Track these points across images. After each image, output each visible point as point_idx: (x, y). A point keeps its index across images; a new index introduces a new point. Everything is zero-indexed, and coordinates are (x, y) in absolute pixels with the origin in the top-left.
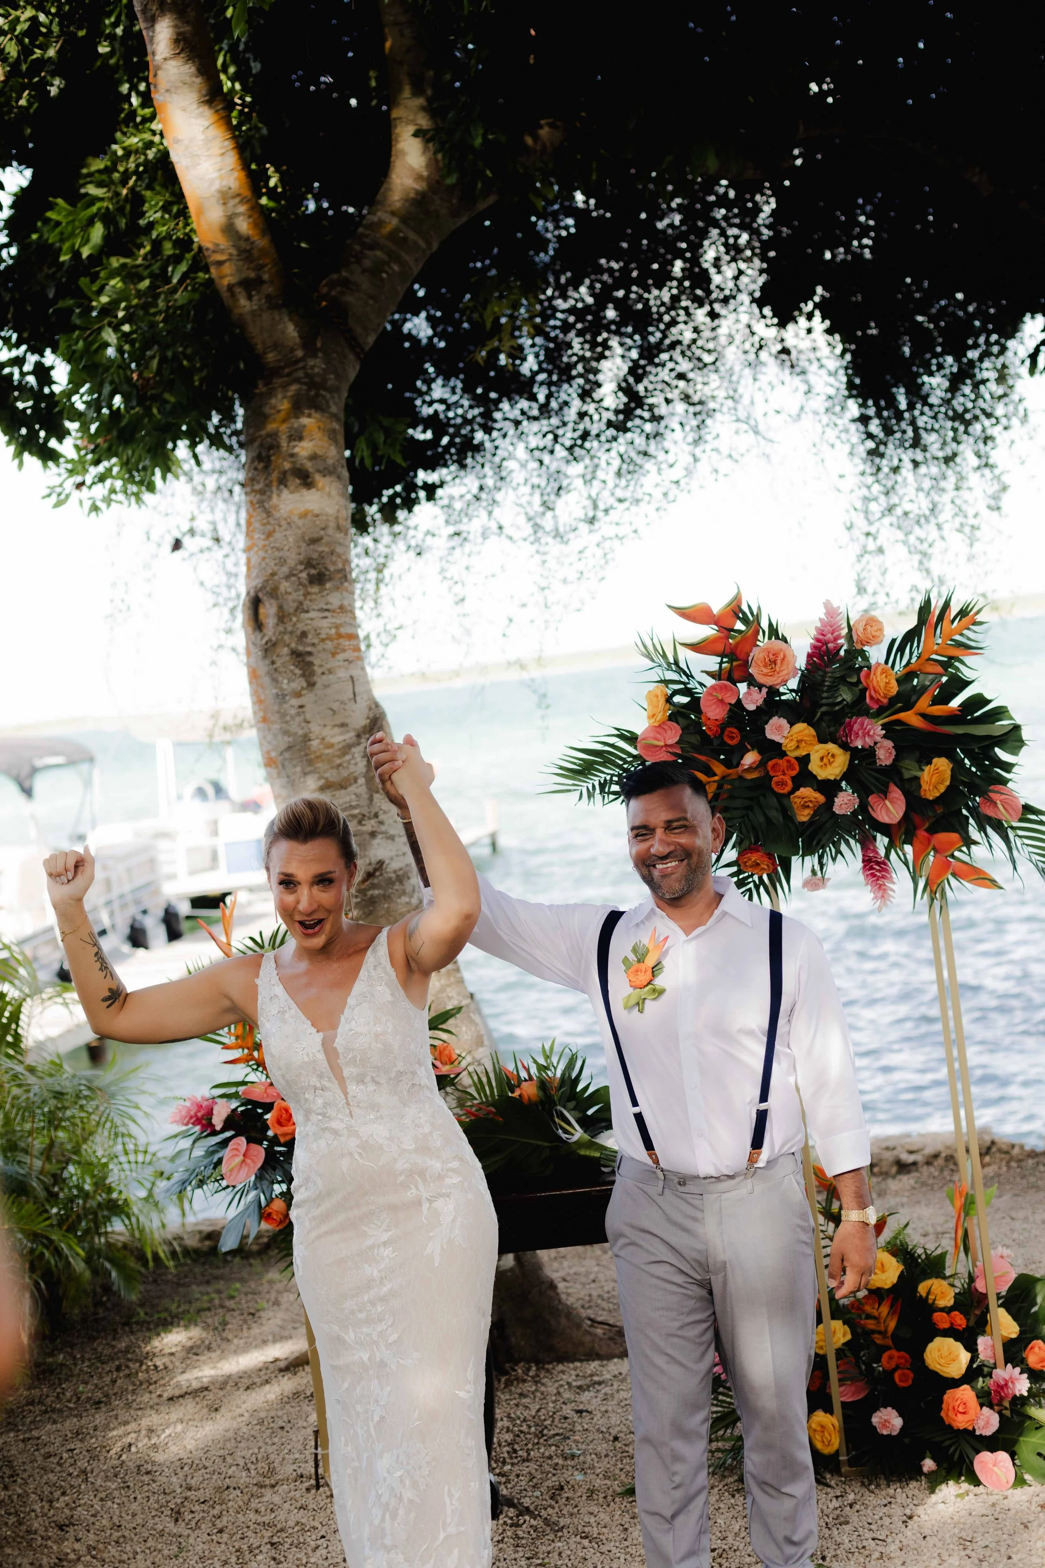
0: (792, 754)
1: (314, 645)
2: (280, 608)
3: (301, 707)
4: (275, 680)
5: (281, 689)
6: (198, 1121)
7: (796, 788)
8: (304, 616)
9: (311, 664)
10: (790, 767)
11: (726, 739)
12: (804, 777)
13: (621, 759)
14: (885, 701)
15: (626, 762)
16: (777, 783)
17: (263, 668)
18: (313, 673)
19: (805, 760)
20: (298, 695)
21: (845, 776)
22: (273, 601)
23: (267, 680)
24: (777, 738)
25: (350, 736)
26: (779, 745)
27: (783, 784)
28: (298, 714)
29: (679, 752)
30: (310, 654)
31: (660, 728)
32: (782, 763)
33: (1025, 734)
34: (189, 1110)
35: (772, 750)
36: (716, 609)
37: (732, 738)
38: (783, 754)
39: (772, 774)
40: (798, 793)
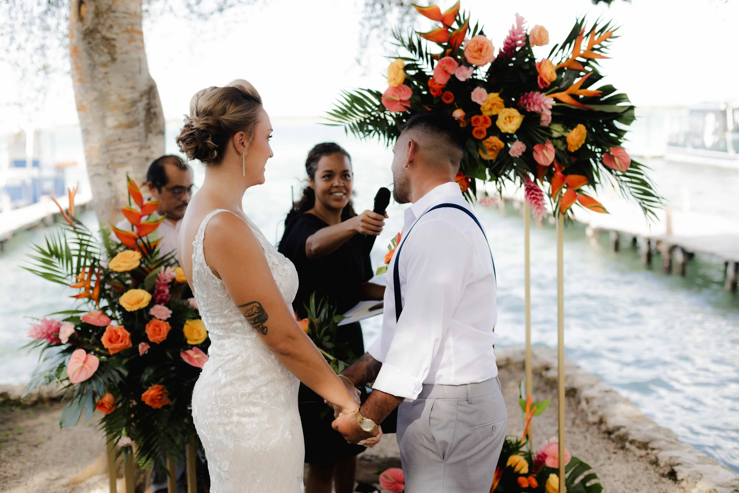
0: (487, 114)
1: (117, 34)
2: (97, 8)
3: (106, 73)
4: (90, 55)
5: (93, 61)
6: (48, 336)
7: (487, 137)
8: (112, 15)
9: (114, 46)
10: (486, 121)
11: (444, 99)
12: (494, 130)
13: (370, 107)
14: (549, 83)
15: (373, 110)
16: (477, 132)
17: (82, 46)
18: (115, 52)
19: (495, 118)
20: (105, 65)
21: (518, 132)
22: (92, 3)
23: (84, 55)
24: (479, 102)
25: (136, 95)
26: (479, 106)
27: (481, 132)
28: (104, 78)
29: (409, 106)
30: (114, 39)
31: (397, 89)
32: (481, 118)
33: (636, 112)
34: (42, 328)
35: (475, 109)
36: (443, 11)
37: (448, 99)
38: (481, 113)
39: (473, 125)
40: (488, 140)
